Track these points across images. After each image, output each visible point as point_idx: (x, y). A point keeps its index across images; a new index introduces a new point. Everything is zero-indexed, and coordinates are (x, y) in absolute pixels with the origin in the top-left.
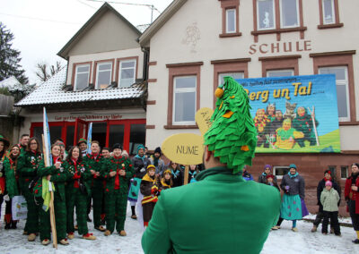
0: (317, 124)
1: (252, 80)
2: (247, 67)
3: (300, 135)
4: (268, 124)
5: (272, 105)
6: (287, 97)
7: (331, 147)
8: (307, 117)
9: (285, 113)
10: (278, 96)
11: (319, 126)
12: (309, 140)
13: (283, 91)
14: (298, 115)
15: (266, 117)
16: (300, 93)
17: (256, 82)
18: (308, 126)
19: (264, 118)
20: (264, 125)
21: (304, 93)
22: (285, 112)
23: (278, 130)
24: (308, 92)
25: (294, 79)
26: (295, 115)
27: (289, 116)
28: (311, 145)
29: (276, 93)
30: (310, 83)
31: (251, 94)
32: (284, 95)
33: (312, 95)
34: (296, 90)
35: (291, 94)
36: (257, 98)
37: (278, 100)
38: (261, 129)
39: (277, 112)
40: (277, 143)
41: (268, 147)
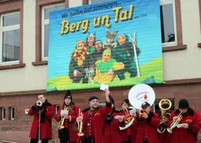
0: (138, 52)
1: (73, 9)
3: (120, 66)
4: (87, 57)
5: (92, 35)
6: (107, 25)
7: (153, 77)
8: (128, 46)
9: (105, 43)
10: (98, 24)
11: (141, 54)
13: (103, 18)
14: (118, 44)
15: (85, 49)
16: (121, 19)
17: (77, 11)
18: (129, 55)
19: (83, 50)
20: (84, 58)
21: (125, 18)
22: (105, 41)
23: (98, 62)
24: (130, 17)
25: (115, 4)
26: (115, 44)
27: (109, 46)
28: (131, 76)
29: (96, 21)
30: (131, 6)
31: (71, 25)
32: (104, 23)
33: (134, 20)
34: (117, 16)
35: (111, 20)
36: (77, 29)
37: (98, 29)
38: (80, 63)
39: (97, 42)
40: (96, 77)
41: (87, 83)
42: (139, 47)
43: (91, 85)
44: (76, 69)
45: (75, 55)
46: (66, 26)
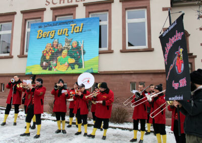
0: (84, 53)
1: (46, 23)
2: (43, 14)
3: (72, 61)
4: (52, 54)
5: (56, 40)
6: (66, 34)
7: (92, 69)
8: (78, 48)
9: (64, 46)
10: (61, 33)
11: (85, 55)
12: (78, 64)
13: (64, 30)
14: (72, 47)
15: (52, 49)
16: (75, 31)
17: (49, 24)
18: (78, 54)
19: (50, 49)
20: (50, 54)
21: (78, 31)
22: (64, 45)
23: (59, 58)
24: (80, 31)
25: (72, 22)
26: (70, 47)
27: (67, 48)
28: (79, 67)
29: (60, 32)
30: (82, 24)
31: (44, 33)
32: (65, 33)
33: (83, 33)
34: (72, 29)
35: (69, 32)
36: (47, 36)
37: (61, 37)
38: (48, 57)
39: (59, 45)
40: (57, 67)
41: (51, 70)
42: (85, 50)
43: (53, 71)
44: (45, 61)
45: (45, 52)
46: (41, 34)
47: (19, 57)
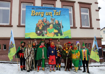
0: (63, 27)
1: (37, 7)
3: (56, 31)
4: (43, 26)
5: (45, 18)
6: (51, 15)
7: (68, 36)
8: (59, 24)
9: (50, 22)
10: (48, 15)
11: (64, 28)
12: (60, 34)
13: (50, 13)
14: (55, 23)
16: (56, 14)
18: (59, 28)
19: (42, 23)
20: (42, 26)
21: (58, 15)
22: (51, 22)
23: (48, 29)
24: (59, 14)
25: (54, 9)
26: (54, 23)
28: (61, 35)
29: (47, 13)
30: (60, 11)
31: (36, 13)
32: (50, 15)
33: (61, 16)
34: (55, 13)
35: (53, 14)
36: (39, 15)
38: (40, 28)
41: (44, 36)
42: (63, 25)
43: (45, 37)
45: (38, 25)
46: (34, 13)
47: (18, 26)
